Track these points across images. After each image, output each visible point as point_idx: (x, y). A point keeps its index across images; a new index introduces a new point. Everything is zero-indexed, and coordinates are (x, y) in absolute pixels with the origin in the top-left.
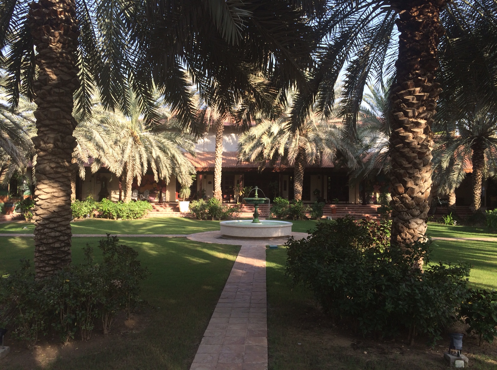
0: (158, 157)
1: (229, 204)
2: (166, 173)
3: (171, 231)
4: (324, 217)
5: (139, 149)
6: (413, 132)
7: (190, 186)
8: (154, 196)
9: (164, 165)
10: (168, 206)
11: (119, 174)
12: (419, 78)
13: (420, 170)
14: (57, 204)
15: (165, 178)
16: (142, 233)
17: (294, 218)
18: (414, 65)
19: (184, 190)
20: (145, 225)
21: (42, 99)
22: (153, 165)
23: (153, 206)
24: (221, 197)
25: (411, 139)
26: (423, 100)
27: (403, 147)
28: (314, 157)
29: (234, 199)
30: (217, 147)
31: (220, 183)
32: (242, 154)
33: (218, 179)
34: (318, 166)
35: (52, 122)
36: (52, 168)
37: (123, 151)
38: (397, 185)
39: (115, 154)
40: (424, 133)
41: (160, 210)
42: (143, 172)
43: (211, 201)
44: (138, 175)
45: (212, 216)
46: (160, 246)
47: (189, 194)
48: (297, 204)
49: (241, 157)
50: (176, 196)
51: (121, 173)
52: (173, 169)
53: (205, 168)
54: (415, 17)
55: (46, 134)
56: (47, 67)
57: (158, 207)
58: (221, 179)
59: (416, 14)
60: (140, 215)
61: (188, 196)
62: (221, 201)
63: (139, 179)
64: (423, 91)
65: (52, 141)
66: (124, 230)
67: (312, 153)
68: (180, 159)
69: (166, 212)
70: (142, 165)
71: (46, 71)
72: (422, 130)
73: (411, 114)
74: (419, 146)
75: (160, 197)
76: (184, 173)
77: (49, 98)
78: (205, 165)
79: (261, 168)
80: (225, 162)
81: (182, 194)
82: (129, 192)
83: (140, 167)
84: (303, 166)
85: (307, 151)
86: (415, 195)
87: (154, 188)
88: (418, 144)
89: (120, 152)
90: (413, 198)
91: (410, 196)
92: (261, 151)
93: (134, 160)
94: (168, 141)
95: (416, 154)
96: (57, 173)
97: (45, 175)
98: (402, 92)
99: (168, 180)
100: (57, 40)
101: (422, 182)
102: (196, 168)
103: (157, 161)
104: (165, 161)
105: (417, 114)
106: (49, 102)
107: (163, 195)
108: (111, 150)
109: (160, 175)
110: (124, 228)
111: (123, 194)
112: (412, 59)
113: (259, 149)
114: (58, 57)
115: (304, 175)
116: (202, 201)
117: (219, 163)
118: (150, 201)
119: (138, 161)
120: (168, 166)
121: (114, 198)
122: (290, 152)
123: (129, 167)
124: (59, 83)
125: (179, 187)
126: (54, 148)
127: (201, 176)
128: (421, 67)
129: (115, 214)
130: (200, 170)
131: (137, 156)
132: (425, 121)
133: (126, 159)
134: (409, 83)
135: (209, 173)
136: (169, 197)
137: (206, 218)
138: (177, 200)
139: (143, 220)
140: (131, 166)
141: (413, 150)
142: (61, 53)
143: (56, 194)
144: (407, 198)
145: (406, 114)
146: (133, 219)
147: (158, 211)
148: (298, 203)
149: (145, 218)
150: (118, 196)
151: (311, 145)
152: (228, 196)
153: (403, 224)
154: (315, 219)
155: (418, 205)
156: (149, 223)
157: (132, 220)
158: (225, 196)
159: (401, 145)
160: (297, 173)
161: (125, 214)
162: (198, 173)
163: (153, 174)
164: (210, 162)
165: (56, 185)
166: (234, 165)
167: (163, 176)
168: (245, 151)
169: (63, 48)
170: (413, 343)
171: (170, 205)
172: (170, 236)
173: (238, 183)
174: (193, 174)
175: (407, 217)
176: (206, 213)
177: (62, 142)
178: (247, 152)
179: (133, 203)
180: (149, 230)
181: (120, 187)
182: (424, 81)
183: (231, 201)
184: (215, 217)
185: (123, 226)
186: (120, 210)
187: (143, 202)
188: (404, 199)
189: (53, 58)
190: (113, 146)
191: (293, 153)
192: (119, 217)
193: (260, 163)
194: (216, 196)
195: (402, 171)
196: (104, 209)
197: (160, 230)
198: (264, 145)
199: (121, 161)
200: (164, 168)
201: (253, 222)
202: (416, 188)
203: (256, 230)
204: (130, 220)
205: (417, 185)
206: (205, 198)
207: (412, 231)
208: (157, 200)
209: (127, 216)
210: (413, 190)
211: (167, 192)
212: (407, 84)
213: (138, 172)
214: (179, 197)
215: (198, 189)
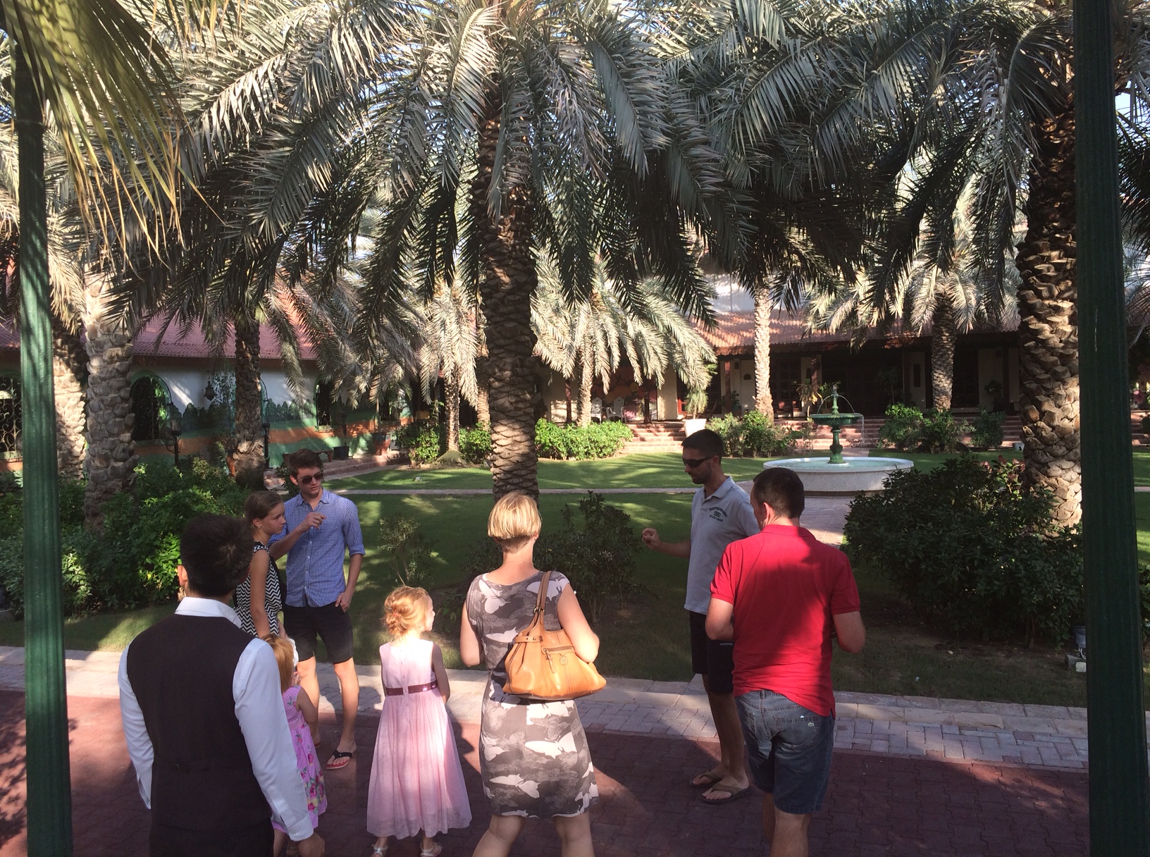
0: (639, 335)
1: (790, 422)
2: (655, 365)
3: (672, 482)
4: (1005, 444)
5: (601, 321)
6: (1050, 323)
7: (705, 387)
8: (635, 411)
9: (651, 352)
10: (662, 429)
11: (567, 372)
12: (1058, 235)
13: (1064, 383)
14: (520, 452)
15: (655, 376)
16: (619, 486)
17: (932, 449)
18: (1049, 214)
19: (694, 397)
20: (620, 470)
21: (493, 310)
22: (631, 351)
23: (633, 431)
24: (771, 409)
25: (1047, 334)
26: (1066, 271)
27: (1036, 347)
28: (971, 316)
29: (800, 409)
30: (757, 305)
31: (767, 380)
32: (810, 318)
33: (763, 371)
34: (994, 328)
35: (507, 342)
36: (511, 403)
37: (572, 326)
38: (1027, 408)
39: (559, 335)
40: (1070, 323)
41: (646, 438)
42: (611, 366)
43: (749, 417)
44: (604, 373)
45: (752, 448)
46: (653, 510)
47: (705, 403)
48: (938, 419)
49: (809, 324)
50: (678, 409)
51: (570, 369)
52: (670, 356)
53: (736, 348)
54: (1050, 133)
55: (501, 358)
56: (497, 267)
57: (642, 432)
58: (768, 372)
59: (1051, 129)
60: (609, 450)
61: (701, 409)
62: (771, 416)
63: (606, 380)
64: (1066, 256)
65: (509, 368)
66: (585, 480)
67: (968, 307)
68: (684, 334)
69: (658, 443)
70: (609, 352)
71: (495, 272)
72: (1066, 318)
73: (1045, 294)
74: (1062, 345)
75: (647, 413)
76: (691, 363)
77: (502, 309)
78: (736, 341)
79: (857, 342)
80: (778, 331)
81: (690, 405)
82: (588, 405)
83: (606, 356)
84: (951, 334)
85: (955, 303)
86: (1056, 423)
87: (633, 393)
88: (1061, 342)
89: (566, 330)
90: (1053, 428)
91: (1049, 425)
92: (853, 309)
93: (594, 344)
94: (657, 301)
95: (1056, 358)
96: (517, 409)
97: (503, 413)
98: (1032, 258)
99: (661, 380)
100: (507, 227)
101: (1067, 402)
102: (715, 349)
103: (638, 343)
104: (653, 341)
105: (1056, 293)
106: (502, 315)
107: (651, 407)
108: (550, 327)
109: (645, 370)
110: (583, 476)
111: (574, 406)
112: (1046, 204)
113: (848, 305)
114: (510, 252)
115: (955, 352)
116: (731, 419)
117: (764, 337)
118: (626, 421)
119: (601, 344)
120: (659, 350)
121: (556, 415)
122: (917, 308)
123: (586, 359)
124: (513, 288)
125: (683, 391)
126: (511, 376)
127: (727, 366)
128: (1061, 216)
129: (562, 449)
130: (725, 353)
131: (599, 335)
132: (1071, 304)
133: (578, 342)
134: (1040, 243)
135: (743, 358)
136: (663, 410)
137: (741, 453)
138: (680, 417)
139: (617, 459)
140: (588, 355)
141: (1052, 350)
142: (514, 246)
143: (518, 439)
144: (1043, 428)
145: (1038, 294)
146: (597, 459)
147: (643, 440)
148: (942, 415)
149: (619, 456)
150: (564, 413)
151: (964, 290)
152: (788, 404)
153: (1039, 469)
154: (985, 449)
155: (1062, 438)
156: (629, 465)
157: (595, 460)
158: (781, 405)
159: (1032, 343)
160: (939, 351)
161: (581, 449)
162: (721, 358)
163: (632, 371)
164: (745, 334)
165: (517, 427)
166: (798, 337)
167: (650, 371)
168: (818, 311)
169: (515, 237)
170: (1032, 645)
171: (667, 427)
172: (671, 491)
173: (809, 376)
174: (711, 363)
175: (1044, 458)
176: (740, 444)
177: (522, 367)
178: (821, 313)
179: (595, 426)
180: (631, 480)
181: (568, 394)
182: (1066, 240)
183: (796, 414)
184: (759, 450)
185: (581, 473)
186: (572, 442)
187: (613, 423)
188: (1039, 430)
189: (504, 254)
190: (554, 319)
191: (923, 309)
192: (570, 454)
193: (855, 332)
194: (761, 407)
195: (1034, 386)
196: (543, 441)
197: (652, 480)
198: (858, 295)
199: (570, 347)
200: (652, 355)
201: (830, 462)
202: (1057, 412)
203: (835, 478)
204: (591, 459)
205: (1060, 407)
206: (738, 412)
207: (1053, 481)
208: (639, 417)
209: (586, 453)
210: (1052, 415)
211: (660, 401)
212: (1037, 245)
213: (602, 366)
214: (684, 409)
215: (723, 393)
